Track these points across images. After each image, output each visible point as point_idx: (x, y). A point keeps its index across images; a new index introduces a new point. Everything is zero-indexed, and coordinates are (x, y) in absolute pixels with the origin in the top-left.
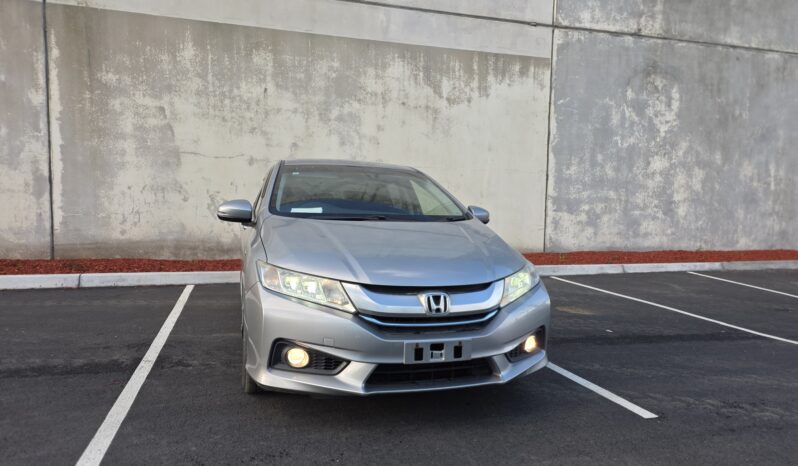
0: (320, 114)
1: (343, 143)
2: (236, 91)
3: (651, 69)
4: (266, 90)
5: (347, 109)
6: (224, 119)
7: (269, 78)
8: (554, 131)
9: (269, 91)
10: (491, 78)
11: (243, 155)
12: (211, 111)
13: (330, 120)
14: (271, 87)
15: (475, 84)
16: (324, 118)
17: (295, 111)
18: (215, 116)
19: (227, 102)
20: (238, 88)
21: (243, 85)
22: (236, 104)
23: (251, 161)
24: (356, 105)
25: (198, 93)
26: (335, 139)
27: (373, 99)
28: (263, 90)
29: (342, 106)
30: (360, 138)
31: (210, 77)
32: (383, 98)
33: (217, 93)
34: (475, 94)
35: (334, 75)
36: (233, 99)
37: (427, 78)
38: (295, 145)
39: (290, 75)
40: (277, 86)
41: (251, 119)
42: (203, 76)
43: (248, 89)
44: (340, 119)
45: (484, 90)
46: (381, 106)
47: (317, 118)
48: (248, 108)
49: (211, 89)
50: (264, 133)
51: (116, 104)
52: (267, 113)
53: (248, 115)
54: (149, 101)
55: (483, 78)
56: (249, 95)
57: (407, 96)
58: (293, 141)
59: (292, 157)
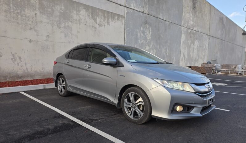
0: (57, 25)
1: (66, 36)
2: (23, 12)
3: (146, 22)
4: (36, 13)
5: (67, 24)
6: (18, 23)
7: (37, 9)
8: (126, 37)
9: (37, 14)
10: (110, 20)
11: (27, 38)
12: (12, 20)
13: (61, 28)
15: (106, 21)
16: (59, 26)
17: (48, 23)
18: (14, 22)
19: (19, 16)
20: (24, 11)
21: (26, 11)
22: (23, 18)
23: (30, 41)
24: (70, 23)
25: (6, 11)
26: (63, 35)
27: (76, 21)
28: (35, 13)
29: (65, 23)
30: (72, 35)
31: (11, 5)
32: (79, 22)
33: (15, 12)
34: (106, 24)
35: (62, 11)
36: (22, 16)
37: (93, 17)
38: (48, 36)
39: (46, 9)
40: (41, 12)
41: (30, 25)
42: (8, 4)
43: (28, 12)
44: (65, 27)
45: (108, 23)
46: (78, 24)
47: (56, 26)
48: (29, 20)
49: (12, 10)
50: (36, 31)
52: (36, 23)
53: (29, 22)
55: (108, 19)
56: (29, 15)
57: (86, 22)
58: (48, 34)
59: (47, 40)
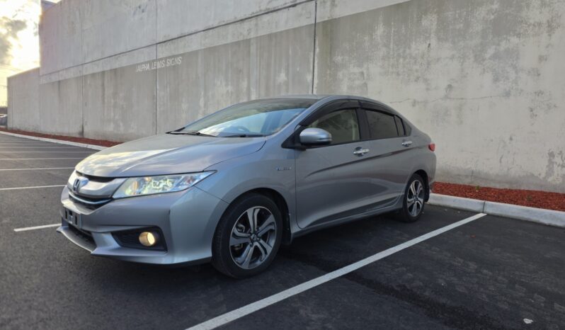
0: (476, 56)
1: (496, 80)
2: (408, 51)
4: (429, 44)
5: (504, 45)
6: (398, 74)
7: (432, 35)
9: (432, 46)
11: (408, 99)
12: (391, 70)
13: (484, 60)
14: (434, 42)
16: (479, 59)
17: (452, 58)
18: (392, 73)
19: (401, 60)
20: (410, 48)
21: (413, 46)
22: (407, 60)
24: (514, 40)
25: (383, 58)
26: (488, 77)
27: (537, 28)
28: (427, 45)
29: (499, 45)
30: (516, 72)
31: (392, 45)
32: (549, 26)
33: (395, 55)
35: (492, 17)
36: (405, 58)
38: (450, 87)
39: (451, 27)
40: (439, 39)
41: (417, 71)
42: (387, 46)
43: (417, 48)
44: (496, 56)
46: (545, 34)
47: (472, 59)
48: (415, 62)
49: (391, 53)
50: (426, 80)
51: (340, 74)
52: (429, 64)
53: (416, 67)
54: (357, 70)
56: (417, 52)
58: (449, 83)
59: (446, 97)
